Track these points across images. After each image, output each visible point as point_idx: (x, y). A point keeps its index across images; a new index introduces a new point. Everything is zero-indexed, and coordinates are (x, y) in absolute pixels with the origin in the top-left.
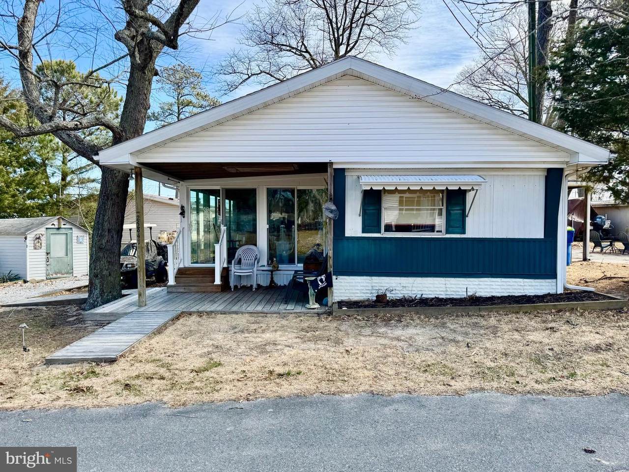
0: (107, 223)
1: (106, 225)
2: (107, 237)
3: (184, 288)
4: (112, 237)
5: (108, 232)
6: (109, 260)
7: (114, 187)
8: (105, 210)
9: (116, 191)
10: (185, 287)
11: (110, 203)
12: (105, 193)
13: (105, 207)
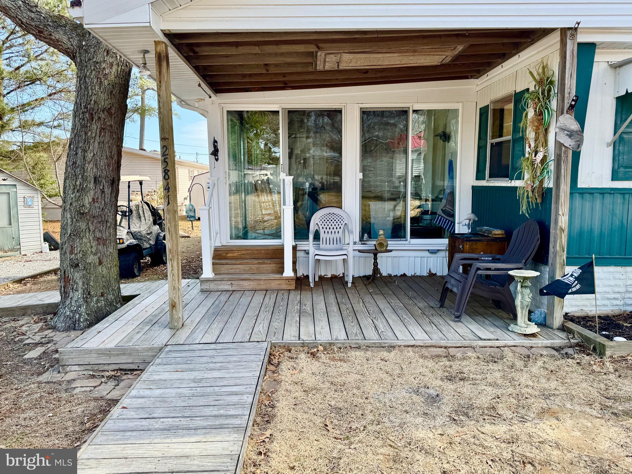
0: (91, 165)
1: (91, 170)
2: (92, 192)
3: (230, 283)
4: (103, 192)
5: (95, 182)
6: (98, 235)
7: (103, 96)
8: (87, 141)
9: (107, 102)
10: (233, 282)
11: (95, 127)
12: (86, 107)
13: (86, 134)
